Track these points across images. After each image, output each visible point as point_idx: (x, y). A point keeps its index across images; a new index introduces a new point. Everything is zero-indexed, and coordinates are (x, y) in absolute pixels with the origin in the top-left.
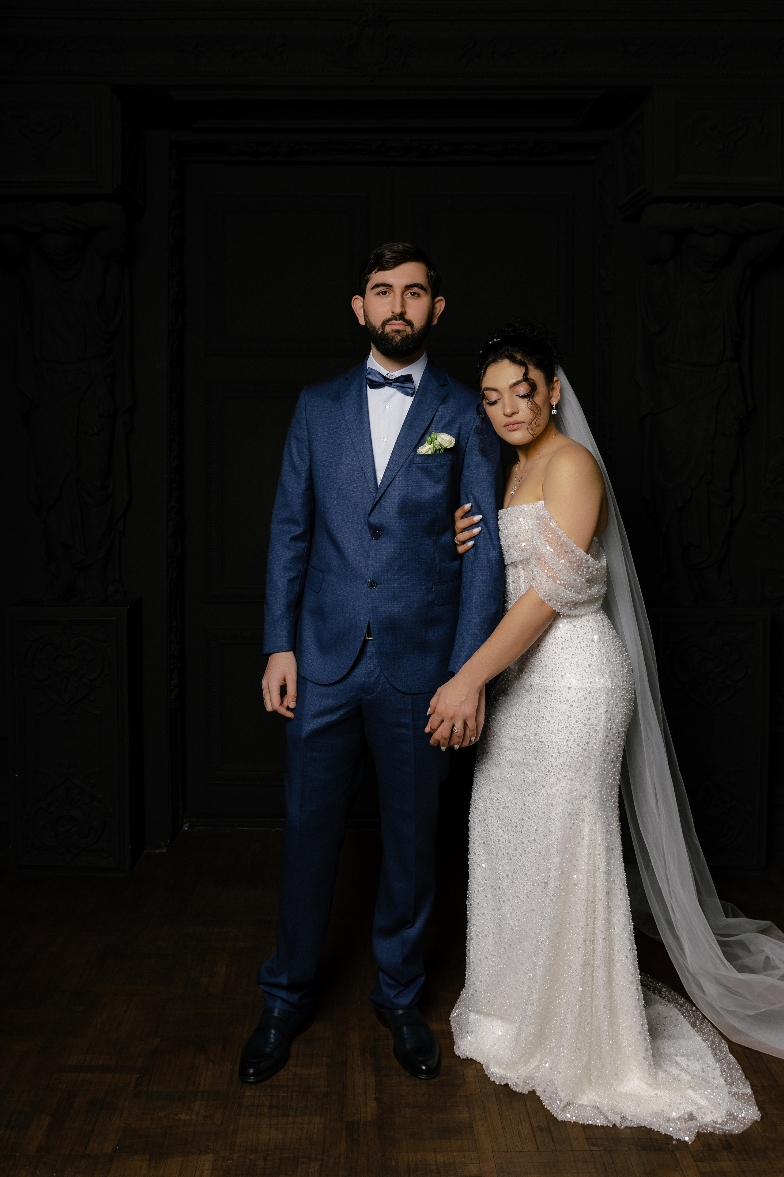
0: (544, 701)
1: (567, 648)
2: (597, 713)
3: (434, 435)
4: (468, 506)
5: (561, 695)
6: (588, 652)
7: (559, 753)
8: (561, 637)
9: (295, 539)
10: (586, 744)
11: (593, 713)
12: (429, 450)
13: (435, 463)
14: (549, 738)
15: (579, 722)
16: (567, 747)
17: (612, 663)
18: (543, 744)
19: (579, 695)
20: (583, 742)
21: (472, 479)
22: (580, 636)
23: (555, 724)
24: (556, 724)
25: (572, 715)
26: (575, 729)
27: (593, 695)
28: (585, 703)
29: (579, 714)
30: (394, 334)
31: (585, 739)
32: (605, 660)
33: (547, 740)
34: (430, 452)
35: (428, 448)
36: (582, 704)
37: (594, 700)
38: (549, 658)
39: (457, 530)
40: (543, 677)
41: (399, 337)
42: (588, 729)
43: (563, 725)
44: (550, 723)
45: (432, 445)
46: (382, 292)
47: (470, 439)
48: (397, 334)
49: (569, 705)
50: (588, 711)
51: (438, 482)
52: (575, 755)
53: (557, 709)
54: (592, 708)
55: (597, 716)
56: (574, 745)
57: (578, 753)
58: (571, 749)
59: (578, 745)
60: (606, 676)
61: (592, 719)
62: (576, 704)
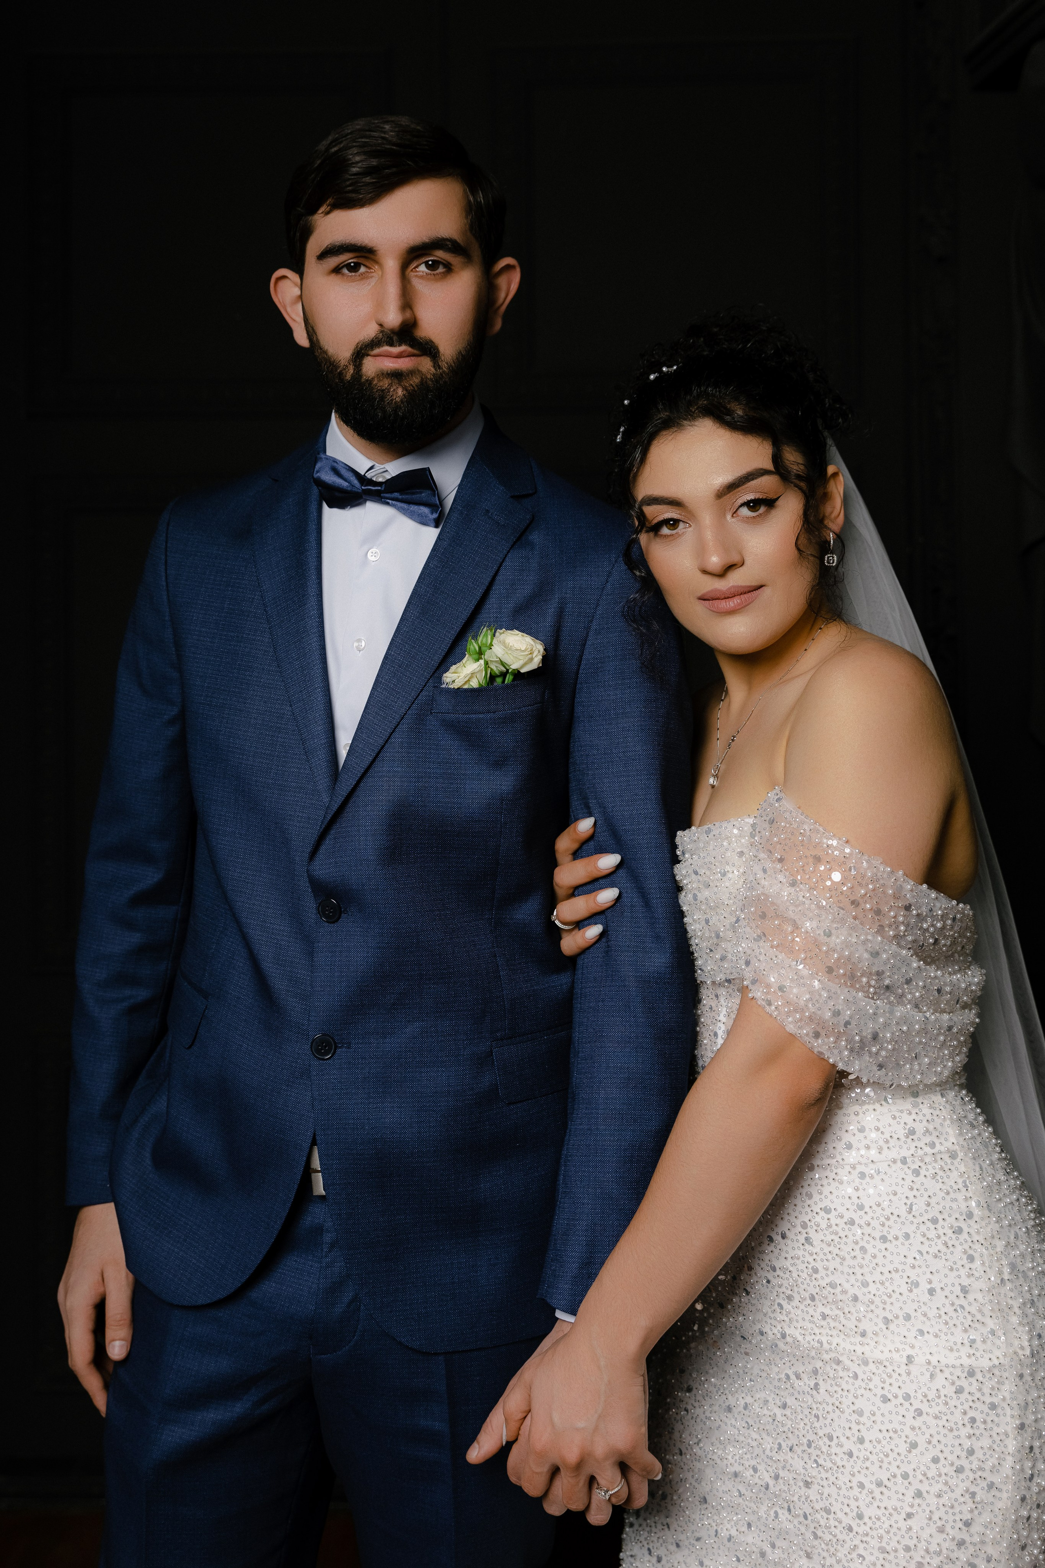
0: (830, 1389)
1: (897, 1238)
2: (995, 1435)
3: (486, 635)
4: (585, 825)
5: (884, 1376)
6: (959, 1249)
7: (883, 1550)
8: (879, 1205)
9: (141, 899)
10: (964, 1528)
11: (981, 1435)
12: (471, 677)
13: (489, 712)
14: (853, 1504)
15: (942, 1461)
16: (907, 1536)
17: (1025, 1276)
18: (831, 1516)
19: (940, 1381)
20: (955, 1521)
21: (595, 752)
22: (933, 1201)
23: (868, 1464)
24: (873, 1463)
25: (921, 1440)
26: (932, 1481)
27: (981, 1379)
28: (958, 1404)
29: (941, 1438)
30: (385, 383)
31: (961, 1512)
32: (1006, 1270)
33: (847, 1510)
34: (474, 684)
35: (469, 672)
36: (949, 1409)
37: (983, 1394)
38: (841, 1264)
39: (560, 892)
40: (824, 1316)
41: (400, 392)
42: (967, 1483)
43: (893, 1469)
44: (855, 1458)
45: (482, 662)
46: (348, 266)
47: (589, 643)
48: (396, 381)
49: (912, 1409)
50: (968, 1430)
51: (499, 764)
52: (931, 1558)
53: (873, 1418)
54: (979, 1417)
55: (994, 1442)
56: (928, 1531)
57: (939, 1553)
58: (919, 1541)
59: (941, 1530)
60: (1015, 1320)
61: (979, 1454)
62: (931, 1407)
